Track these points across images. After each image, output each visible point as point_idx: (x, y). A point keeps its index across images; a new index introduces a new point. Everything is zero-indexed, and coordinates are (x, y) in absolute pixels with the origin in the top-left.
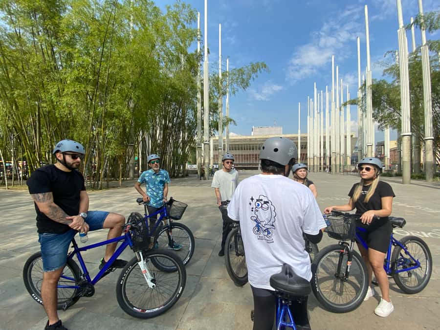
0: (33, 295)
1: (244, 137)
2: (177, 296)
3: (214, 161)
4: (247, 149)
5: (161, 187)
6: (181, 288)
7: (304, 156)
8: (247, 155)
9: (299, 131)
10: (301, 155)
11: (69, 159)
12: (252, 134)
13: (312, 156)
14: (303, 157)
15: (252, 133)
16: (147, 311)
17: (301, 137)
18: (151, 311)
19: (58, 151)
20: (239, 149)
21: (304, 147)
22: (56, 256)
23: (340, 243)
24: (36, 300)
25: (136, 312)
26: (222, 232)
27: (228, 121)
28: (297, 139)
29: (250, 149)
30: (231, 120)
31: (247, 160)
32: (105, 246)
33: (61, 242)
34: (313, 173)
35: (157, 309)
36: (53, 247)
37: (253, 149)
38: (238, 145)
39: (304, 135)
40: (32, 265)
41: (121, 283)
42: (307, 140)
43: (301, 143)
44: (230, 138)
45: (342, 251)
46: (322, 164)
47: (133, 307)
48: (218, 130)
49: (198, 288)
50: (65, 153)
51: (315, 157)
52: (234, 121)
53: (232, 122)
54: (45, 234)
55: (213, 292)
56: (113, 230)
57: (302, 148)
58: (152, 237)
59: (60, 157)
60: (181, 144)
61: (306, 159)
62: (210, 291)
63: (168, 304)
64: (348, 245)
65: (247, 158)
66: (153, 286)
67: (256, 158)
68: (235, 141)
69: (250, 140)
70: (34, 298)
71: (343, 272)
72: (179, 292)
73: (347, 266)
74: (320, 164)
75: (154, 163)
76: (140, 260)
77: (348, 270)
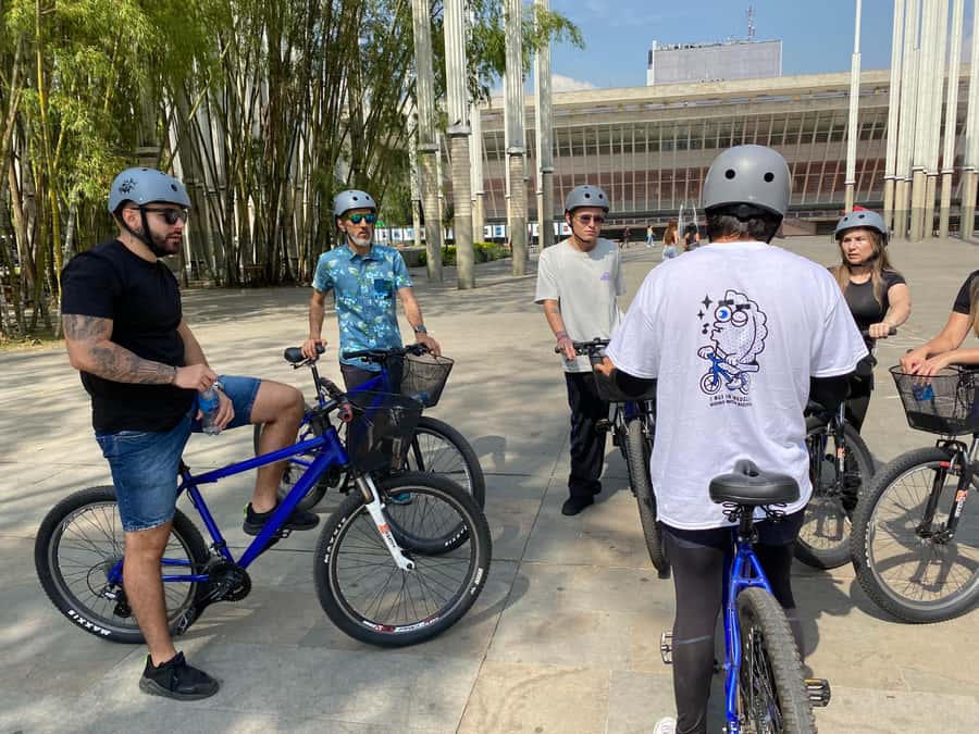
0: (72, 613)
1: (616, 95)
2: (472, 592)
3: (486, 208)
4: (628, 149)
5: (383, 303)
6: (481, 571)
7: (872, 172)
8: (628, 177)
9: (856, 59)
10: (858, 166)
11: (156, 224)
12: (650, 82)
13: (903, 172)
14: (868, 176)
15: (650, 73)
16: (397, 630)
17: (862, 87)
18: (408, 629)
19: (124, 203)
20: (591, 151)
21: (874, 130)
22: (158, 489)
23: (941, 444)
24: (83, 626)
25: (371, 631)
26: (570, 447)
27: (545, 29)
28: (846, 95)
29: (640, 148)
30: (560, 23)
31: (629, 197)
32: (253, 472)
33: (165, 455)
34: (906, 243)
35: (421, 625)
36: (149, 466)
37: (654, 147)
38: (589, 130)
39: (876, 77)
40: (61, 533)
41: (326, 561)
42: (887, 100)
43: (861, 112)
44: (556, 100)
45: (943, 463)
46: (946, 203)
47: (362, 619)
48: (501, 67)
49: (518, 588)
50: (144, 210)
51: (918, 177)
52: (572, 28)
53: (565, 30)
54: (125, 432)
55: (563, 592)
56: (276, 426)
57: (863, 136)
58: (396, 440)
59: (133, 218)
60: (348, 140)
61: (880, 183)
62: (555, 590)
63: (449, 612)
64: (964, 446)
65: (629, 189)
66: (409, 566)
67: (666, 188)
68: (573, 111)
69: (643, 105)
70: (75, 621)
71: (941, 519)
72: (477, 582)
73: (956, 504)
74: (938, 203)
75: (359, 222)
76: (373, 499)
77: (957, 514)
